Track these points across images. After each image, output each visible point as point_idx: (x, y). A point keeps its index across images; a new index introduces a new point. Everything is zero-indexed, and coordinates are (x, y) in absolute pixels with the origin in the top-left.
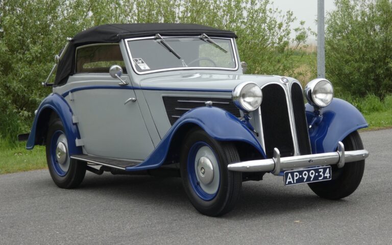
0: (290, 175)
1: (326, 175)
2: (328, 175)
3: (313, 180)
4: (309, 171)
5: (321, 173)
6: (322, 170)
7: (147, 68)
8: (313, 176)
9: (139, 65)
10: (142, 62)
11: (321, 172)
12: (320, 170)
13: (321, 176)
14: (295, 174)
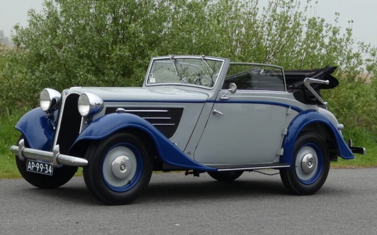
2: (51, 171)
3: (42, 172)
5: (47, 168)
6: (47, 165)
8: (42, 168)
9: (151, 78)
13: (46, 171)
14: (32, 163)
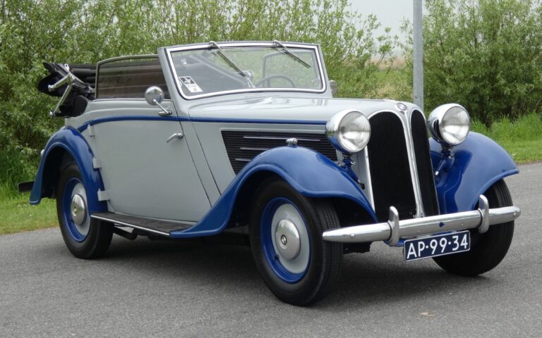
0: (412, 245)
1: (462, 244)
2: (466, 244)
3: (445, 252)
4: (438, 239)
5: (456, 242)
6: (457, 237)
7: (199, 90)
8: (444, 246)
9: (186, 85)
10: (192, 82)
11: (455, 239)
12: (454, 237)
13: (455, 245)
14: (419, 243)
